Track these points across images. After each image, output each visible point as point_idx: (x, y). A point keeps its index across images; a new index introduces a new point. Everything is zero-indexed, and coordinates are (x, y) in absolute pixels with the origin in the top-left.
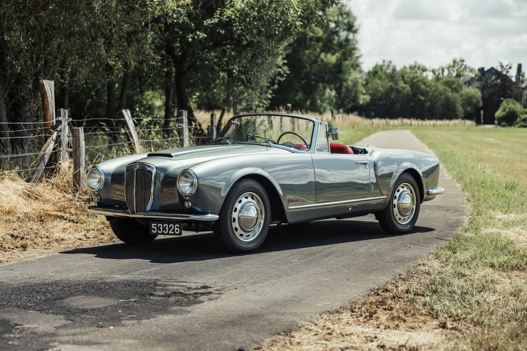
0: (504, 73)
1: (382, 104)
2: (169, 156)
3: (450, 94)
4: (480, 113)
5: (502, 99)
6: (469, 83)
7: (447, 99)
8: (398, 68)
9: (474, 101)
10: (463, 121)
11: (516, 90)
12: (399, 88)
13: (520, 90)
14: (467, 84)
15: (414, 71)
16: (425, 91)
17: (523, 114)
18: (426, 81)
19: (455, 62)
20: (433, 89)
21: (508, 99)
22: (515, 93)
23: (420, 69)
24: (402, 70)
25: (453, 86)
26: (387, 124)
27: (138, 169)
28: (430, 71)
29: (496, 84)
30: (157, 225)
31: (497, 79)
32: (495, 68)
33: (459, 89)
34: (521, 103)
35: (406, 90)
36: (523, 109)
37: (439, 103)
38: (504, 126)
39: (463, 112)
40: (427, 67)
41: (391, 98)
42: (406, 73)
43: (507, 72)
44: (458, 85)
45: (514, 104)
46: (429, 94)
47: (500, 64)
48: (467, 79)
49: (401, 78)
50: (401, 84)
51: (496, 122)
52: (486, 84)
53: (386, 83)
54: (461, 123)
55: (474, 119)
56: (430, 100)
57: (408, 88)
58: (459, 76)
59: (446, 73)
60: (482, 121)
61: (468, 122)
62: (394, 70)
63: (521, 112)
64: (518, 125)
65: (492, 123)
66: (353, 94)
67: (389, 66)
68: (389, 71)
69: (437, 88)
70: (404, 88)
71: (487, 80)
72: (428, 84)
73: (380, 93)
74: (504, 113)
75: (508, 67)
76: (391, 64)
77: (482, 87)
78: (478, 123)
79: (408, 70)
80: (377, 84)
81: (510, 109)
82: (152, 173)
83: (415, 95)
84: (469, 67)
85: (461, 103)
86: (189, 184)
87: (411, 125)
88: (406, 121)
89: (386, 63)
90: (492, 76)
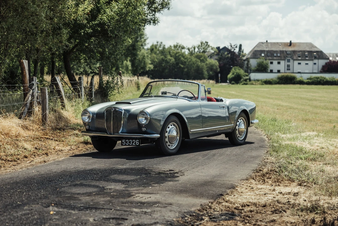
0: (233, 50)
1: (157, 70)
2: (129, 103)
3: (200, 64)
4: (218, 75)
5: (232, 66)
6: (211, 56)
7: (198, 67)
8: (166, 47)
9: (215, 68)
10: (208, 81)
11: (240, 61)
12: (168, 60)
13: (243, 61)
14: (209, 57)
15: (176, 49)
16: (183, 61)
17: (245, 76)
18: (184, 55)
19: (202, 43)
20: (189, 60)
21: (236, 67)
22: (239, 62)
23: (180, 48)
24: (169, 48)
25: (201, 59)
27: (114, 111)
28: (187, 49)
29: (228, 57)
30: (126, 140)
31: (228, 54)
32: (227, 47)
33: (205, 60)
34: (243, 69)
35: (172, 61)
36: (245, 73)
37: (193, 69)
38: (233, 84)
39: (208, 75)
40: (185, 46)
41: (162, 66)
42: (171, 50)
43: (234, 49)
44: (204, 57)
45: (239, 70)
46: (186, 64)
47: (230, 44)
48: (209, 54)
49: (168, 53)
50: (169, 57)
51: (228, 81)
52: (221, 57)
53: (159, 56)
55: (215, 80)
56: (187, 67)
57: (173, 60)
58: (204, 52)
59: (197, 50)
60: (220, 81)
61: (211, 81)
62: (164, 48)
63: (244, 75)
64: (242, 83)
65: (225, 82)
66: (143, 64)
67: (160, 45)
68: (161, 49)
69: (191, 60)
70: (170, 60)
71: (222, 54)
72: (186, 57)
73: (156, 63)
74: (233, 76)
75: (235, 47)
76: (162, 44)
77: (219, 59)
78: (217, 82)
79: (173, 48)
80: (154, 57)
81: (237, 73)
82: (122, 112)
83: (177, 64)
84: (211, 47)
85: (207, 69)
86: (144, 118)
89: (159, 44)
90: (225, 52)
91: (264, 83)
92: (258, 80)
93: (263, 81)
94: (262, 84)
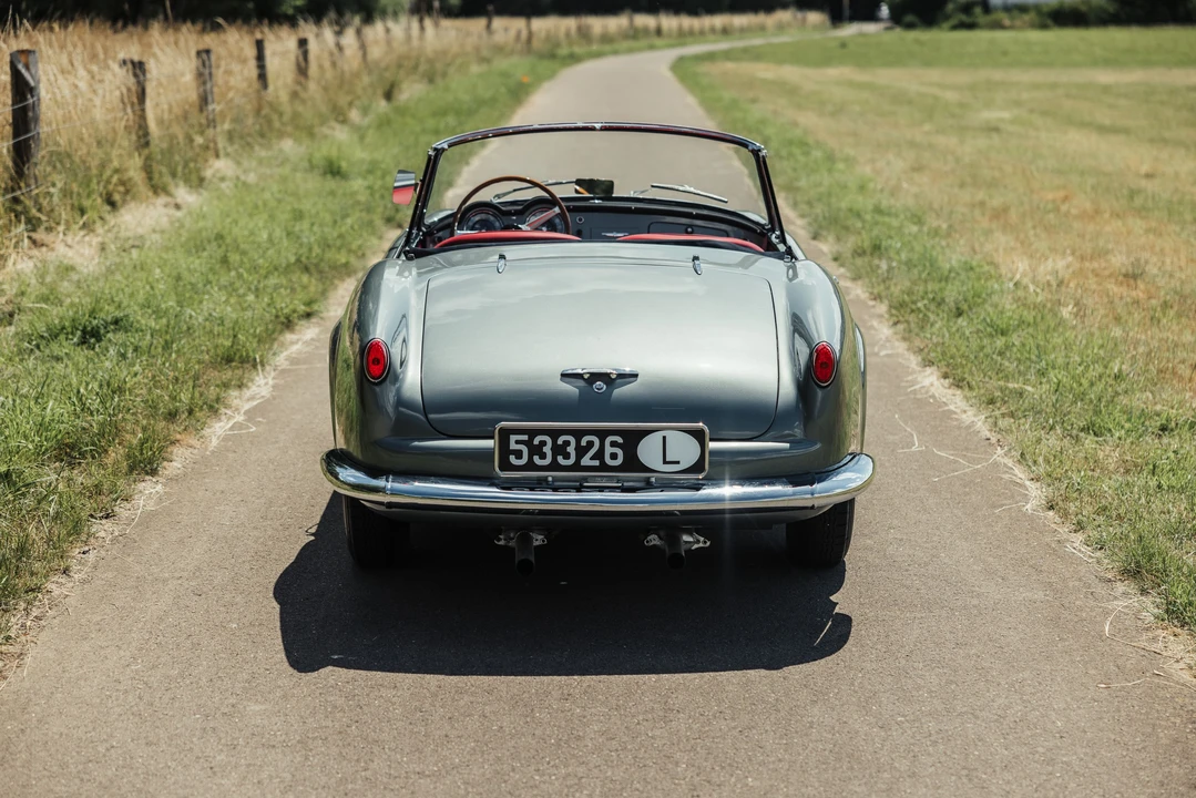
10: (799, 15)
26: (584, 34)
38: (910, 26)
54: (795, 17)
55: (827, 9)
60: (847, 12)
64: (954, 21)
78: (837, 18)
87: (659, 32)
88: (644, 21)
91: (1049, 22)
92: (1023, 9)
93: (1045, 9)
94: (1043, 27)
